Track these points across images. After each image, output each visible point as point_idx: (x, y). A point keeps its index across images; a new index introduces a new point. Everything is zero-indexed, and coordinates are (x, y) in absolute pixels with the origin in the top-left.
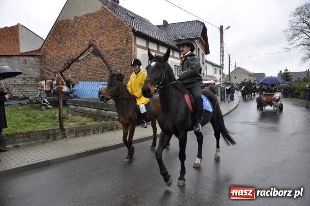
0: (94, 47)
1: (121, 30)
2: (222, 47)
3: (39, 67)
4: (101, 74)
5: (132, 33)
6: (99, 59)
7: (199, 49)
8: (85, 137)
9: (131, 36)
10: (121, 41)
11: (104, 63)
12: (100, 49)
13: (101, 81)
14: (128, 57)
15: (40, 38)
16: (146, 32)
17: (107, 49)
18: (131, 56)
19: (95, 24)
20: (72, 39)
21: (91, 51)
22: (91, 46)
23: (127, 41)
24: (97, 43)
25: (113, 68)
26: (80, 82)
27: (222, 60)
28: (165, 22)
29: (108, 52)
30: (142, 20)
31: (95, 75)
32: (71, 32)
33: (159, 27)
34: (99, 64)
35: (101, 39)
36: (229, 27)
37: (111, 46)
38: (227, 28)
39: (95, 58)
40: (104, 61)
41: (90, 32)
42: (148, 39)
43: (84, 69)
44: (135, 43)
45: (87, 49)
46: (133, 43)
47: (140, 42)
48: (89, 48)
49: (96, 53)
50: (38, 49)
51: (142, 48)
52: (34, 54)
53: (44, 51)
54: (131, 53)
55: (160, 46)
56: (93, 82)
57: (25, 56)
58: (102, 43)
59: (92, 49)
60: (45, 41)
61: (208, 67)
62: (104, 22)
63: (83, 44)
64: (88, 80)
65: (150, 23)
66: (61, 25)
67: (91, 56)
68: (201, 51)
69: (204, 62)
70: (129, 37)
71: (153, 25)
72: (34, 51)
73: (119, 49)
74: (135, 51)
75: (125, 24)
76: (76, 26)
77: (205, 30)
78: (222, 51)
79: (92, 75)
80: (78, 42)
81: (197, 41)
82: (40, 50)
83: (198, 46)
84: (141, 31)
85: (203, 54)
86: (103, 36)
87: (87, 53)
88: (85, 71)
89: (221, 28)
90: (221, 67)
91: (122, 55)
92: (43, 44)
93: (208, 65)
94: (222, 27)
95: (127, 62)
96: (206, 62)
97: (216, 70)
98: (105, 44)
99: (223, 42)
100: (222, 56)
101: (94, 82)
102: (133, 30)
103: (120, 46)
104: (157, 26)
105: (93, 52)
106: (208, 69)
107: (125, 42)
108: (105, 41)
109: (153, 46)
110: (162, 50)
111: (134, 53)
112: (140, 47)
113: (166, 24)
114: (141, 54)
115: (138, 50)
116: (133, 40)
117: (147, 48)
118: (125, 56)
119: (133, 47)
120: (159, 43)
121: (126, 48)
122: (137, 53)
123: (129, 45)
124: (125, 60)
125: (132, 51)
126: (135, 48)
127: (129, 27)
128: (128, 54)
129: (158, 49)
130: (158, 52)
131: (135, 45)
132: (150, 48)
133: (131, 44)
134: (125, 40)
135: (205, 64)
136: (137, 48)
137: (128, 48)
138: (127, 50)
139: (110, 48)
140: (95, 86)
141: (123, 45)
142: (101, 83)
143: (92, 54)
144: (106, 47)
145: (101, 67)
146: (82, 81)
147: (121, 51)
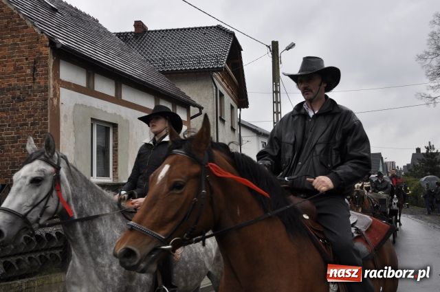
1: (17, 41)
2: (276, 92)
5: (48, 50)
7: (221, 95)
9: (47, 58)
10: (18, 69)
14: (35, 110)
16: (87, 49)
18: (44, 108)
23: (34, 69)
28: (139, 25)
33: (123, 36)
36: (293, 46)
38: (288, 48)
44: (57, 75)
46: (51, 74)
51: (77, 88)
54: (46, 100)
55: (123, 86)
61: (243, 139)
65: (100, 27)
68: (228, 100)
69: (236, 127)
70: (39, 58)
71: (106, 32)
73: (11, 89)
74: (57, 95)
75: (29, 24)
77: (236, 49)
78: (277, 102)
81: (217, 77)
83: (220, 88)
84: (73, 45)
85: (232, 107)
89: (274, 47)
91: (20, 106)
93: (244, 133)
94: (275, 45)
95: (33, 124)
96: (241, 124)
99: (278, 80)
100: (277, 113)
102: (52, 43)
103: (14, 82)
104: (119, 35)
106: (244, 142)
107: (29, 71)
109: (104, 86)
110: (128, 95)
111: (52, 101)
112: (69, 86)
113: (141, 30)
114: (72, 105)
115: (65, 94)
116: (51, 67)
117: (89, 91)
118: (27, 108)
119: (51, 86)
120: (120, 79)
121: (31, 86)
122: (61, 101)
123: (40, 79)
124: (30, 116)
125: (47, 95)
126: (54, 87)
127: (39, 33)
128: (36, 104)
129: (119, 94)
130: (117, 100)
131: (56, 82)
132: (96, 89)
133: (47, 78)
134: (29, 68)
135: (237, 132)
136: (61, 88)
137: (35, 88)
138: (33, 91)
141: (24, 80)
147: (18, 93)
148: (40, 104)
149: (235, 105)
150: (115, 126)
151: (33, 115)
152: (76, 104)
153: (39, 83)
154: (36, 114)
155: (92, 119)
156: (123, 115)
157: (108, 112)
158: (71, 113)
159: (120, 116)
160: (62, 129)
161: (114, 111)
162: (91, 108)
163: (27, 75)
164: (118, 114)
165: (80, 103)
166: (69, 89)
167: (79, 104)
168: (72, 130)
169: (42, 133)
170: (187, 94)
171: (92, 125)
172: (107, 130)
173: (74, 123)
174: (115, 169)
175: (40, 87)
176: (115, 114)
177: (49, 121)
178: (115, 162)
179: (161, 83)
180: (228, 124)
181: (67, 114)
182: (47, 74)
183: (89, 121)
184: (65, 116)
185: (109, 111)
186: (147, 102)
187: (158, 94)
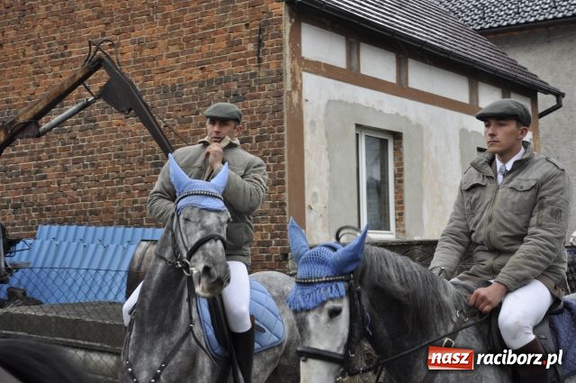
0: (110, 71)
5: (282, 8)
6: (134, 124)
9: (280, 21)
10: (233, 44)
11: (154, 142)
12: (137, 81)
13: (139, 224)
14: (263, 113)
17: (169, 81)
18: (278, 109)
21: (95, 88)
22: (95, 64)
23: (260, 43)
24: (125, 56)
26: (44, 230)
29: (175, 91)
31: (114, 194)
34: (131, 149)
35: (142, 32)
37: (188, 65)
39: (116, 118)
42: (357, 31)
43: (65, 169)
44: (296, 51)
45: (81, 81)
46: (287, 50)
47: (320, 46)
48: (86, 77)
49: (121, 96)
51: (330, 72)
54: (279, 96)
55: (409, 60)
56: (101, 229)
58: (146, 53)
59: (100, 79)
63: (61, 58)
64: (80, 218)
67: (94, 109)
70: (267, 23)
73: (223, 80)
74: (296, 86)
79: (100, 197)
80: (36, 45)
86: (151, 20)
87: (82, 95)
88: (68, 179)
95: (259, 139)
98: (158, 56)
101: (111, 229)
103: (227, 67)
105: (104, 93)
107: (251, 47)
108: (161, 43)
109: (377, 64)
110: (420, 77)
111: (291, 96)
112: (318, 68)
114: (323, 102)
115: (310, 82)
116: (286, 37)
117: (351, 75)
118: (250, 112)
119: (288, 71)
120: (404, 48)
121: (255, 73)
122: (305, 96)
123: (269, 59)
124: (253, 126)
125: (282, 86)
126: (293, 73)
128: (264, 103)
129: (403, 78)
130: (400, 89)
131: (295, 62)
132: (364, 71)
133: (280, 58)
134: (250, 41)
136: (305, 75)
137: (262, 75)
138: (258, 82)
139: (184, 75)
140: (112, 247)
141: (243, 63)
142: (140, 230)
143: (100, 102)
144: (163, 71)
145: (141, 163)
146: (52, 223)
147: (234, 86)
148: (271, 103)
150: (397, 136)
151: (259, 124)
152: (330, 102)
153: (268, 66)
154: (264, 122)
155: (358, 126)
156: (412, 117)
157: (385, 111)
158: (321, 117)
159: (406, 118)
160: (307, 146)
161: (395, 110)
162: (355, 105)
163: (248, 54)
164: (402, 114)
165: (337, 98)
166: (317, 72)
167: (334, 101)
168: (324, 147)
169: (274, 155)
170: (530, 70)
171: (357, 135)
172: (384, 143)
173: (327, 135)
174: (400, 215)
175: (269, 73)
176: (397, 114)
177: (285, 132)
178: (400, 202)
179: (480, 52)
181: (315, 119)
182: (281, 49)
183: (353, 130)
184: (313, 123)
185: (387, 109)
186: (456, 89)
187: (474, 73)
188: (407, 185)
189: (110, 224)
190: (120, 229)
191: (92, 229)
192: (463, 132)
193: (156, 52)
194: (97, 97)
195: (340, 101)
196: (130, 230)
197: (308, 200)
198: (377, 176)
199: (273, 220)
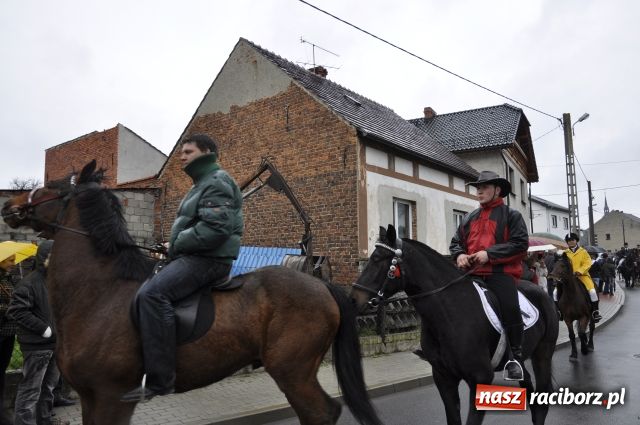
0: (270, 169)
1: (331, 133)
2: (570, 164)
3: (152, 213)
4: (286, 230)
5: (356, 139)
6: (282, 197)
7: (511, 170)
8: (247, 380)
9: (355, 146)
10: (332, 157)
11: (292, 207)
12: (284, 175)
13: (284, 246)
14: (346, 191)
15: (158, 153)
16: (387, 136)
17: (300, 175)
18: (354, 189)
19: (274, 121)
20: (225, 154)
21: (264, 179)
22: (264, 168)
23: (345, 157)
24: (279, 162)
25: (313, 217)
27: (572, 195)
28: (428, 111)
29: (302, 180)
30: (377, 109)
31: (272, 232)
32: (224, 139)
33: (415, 122)
34: (281, 209)
35: (287, 152)
36: (587, 116)
37: (307, 169)
38: (581, 120)
39: (273, 194)
40: (294, 202)
41: (263, 139)
42: (393, 151)
44: (363, 160)
45: (257, 176)
46: (359, 160)
47: (374, 158)
48: (259, 174)
49: (277, 183)
50: (153, 175)
51: (380, 171)
52: (144, 185)
53: (165, 179)
54: (355, 182)
55: (420, 166)
56: (266, 249)
57: (125, 190)
58: (289, 162)
59: (267, 174)
60: (169, 158)
61: (534, 212)
62: (294, 116)
63: (247, 166)
64: (256, 243)
65: (395, 116)
66: (203, 125)
67: (263, 190)
68: (518, 176)
69: (526, 201)
70: (349, 147)
71: (401, 120)
72: (145, 180)
73: (326, 175)
74: (363, 178)
75: (340, 118)
76: (234, 125)
77: (524, 125)
78: (571, 175)
79: (265, 233)
80: (237, 159)
81: (506, 153)
82: (157, 177)
83: (510, 164)
84: (376, 133)
85: (522, 182)
86: (291, 146)
87: (258, 182)
89: (566, 120)
90: (570, 211)
91: (334, 189)
92: (164, 166)
93: (535, 207)
94: (566, 117)
96: (531, 199)
97: (555, 219)
98: (294, 163)
99: (572, 153)
100: (572, 185)
101: (270, 249)
102: (359, 133)
103: (328, 168)
104: (411, 121)
105: (269, 182)
106: (535, 216)
107: (340, 159)
108: (296, 157)
109: (403, 167)
110: (425, 174)
111: (360, 183)
112: (374, 169)
113: (431, 115)
114: (377, 186)
115: (370, 176)
116: (358, 154)
117: (390, 172)
118: (340, 191)
119: (359, 171)
120: (417, 160)
121: (343, 171)
122: (368, 182)
123: (350, 164)
124: (341, 198)
125: (356, 178)
126: (362, 171)
127: (348, 124)
128: (347, 186)
129: (416, 174)
130: (415, 180)
131: (363, 166)
132: (396, 171)
133: (355, 164)
134: (340, 155)
135: (528, 205)
136: (368, 172)
137: (346, 172)
138: (344, 176)
139: (307, 172)
140: (271, 258)
141: (336, 167)
142: (284, 250)
143: (266, 186)
144: (297, 171)
145: (286, 216)
146: (247, 245)
147: (332, 178)
148: (350, 186)
149: (524, 180)
150: (414, 203)
151: (345, 197)
152: (380, 186)
153: (349, 168)
154: (347, 196)
155: (394, 198)
156: (421, 193)
158: (375, 193)
159: (419, 195)
160: (369, 208)
161: (412, 190)
162: (392, 188)
163: (339, 162)
164: (416, 192)
165: (384, 184)
166: (374, 171)
167: (382, 185)
168: (377, 208)
171: (394, 202)
172: (407, 207)
173: (379, 202)
175: (350, 171)
176: (413, 192)
177: (358, 201)
180: (518, 198)
181: (373, 195)
182: (356, 160)
183: (391, 200)
184: (371, 196)
185: (408, 190)
186: (442, 180)
187: (452, 172)
188: (418, 228)
189: (270, 246)
190: (275, 249)
191: (261, 249)
192: (446, 202)
193: (294, 161)
194: (266, 183)
195: (385, 186)
196: (280, 249)
197: (369, 236)
198: (403, 225)
199: (351, 245)
